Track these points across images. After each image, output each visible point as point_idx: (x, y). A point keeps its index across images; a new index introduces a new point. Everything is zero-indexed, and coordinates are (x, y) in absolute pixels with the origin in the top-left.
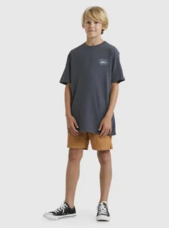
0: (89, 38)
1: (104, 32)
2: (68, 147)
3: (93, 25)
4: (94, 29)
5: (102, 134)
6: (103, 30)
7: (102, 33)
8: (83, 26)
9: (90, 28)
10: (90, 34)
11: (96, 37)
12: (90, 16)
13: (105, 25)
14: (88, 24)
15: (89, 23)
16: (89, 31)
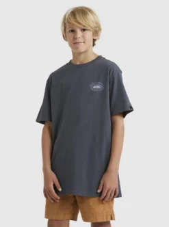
0: (76, 54)
1: (96, 42)
2: (46, 217)
3: (79, 33)
4: (81, 40)
5: (103, 197)
6: (94, 40)
7: (94, 45)
8: (65, 37)
9: (75, 38)
10: (77, 48)
11: (86, 52)
12: (73, 21)
13: (96, 32)
14: (71, 34)
15: (73, 31)
16: (74, 44)
